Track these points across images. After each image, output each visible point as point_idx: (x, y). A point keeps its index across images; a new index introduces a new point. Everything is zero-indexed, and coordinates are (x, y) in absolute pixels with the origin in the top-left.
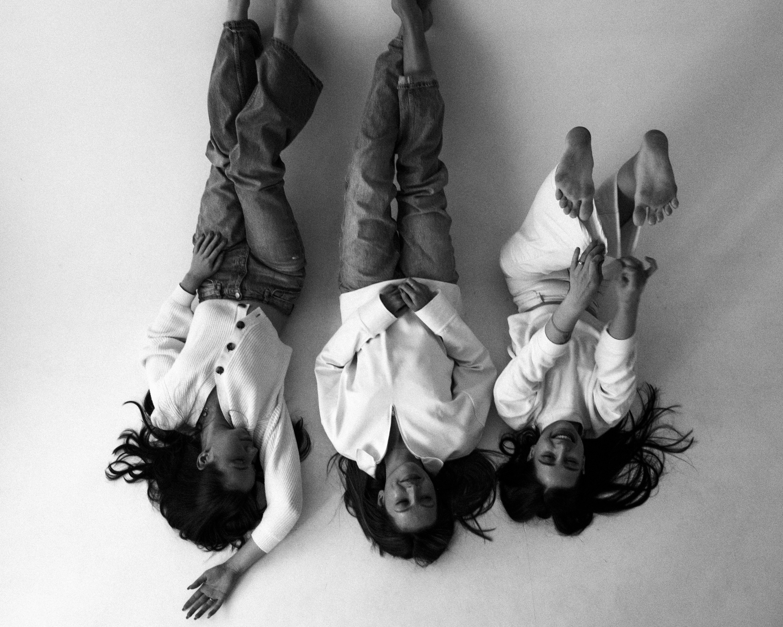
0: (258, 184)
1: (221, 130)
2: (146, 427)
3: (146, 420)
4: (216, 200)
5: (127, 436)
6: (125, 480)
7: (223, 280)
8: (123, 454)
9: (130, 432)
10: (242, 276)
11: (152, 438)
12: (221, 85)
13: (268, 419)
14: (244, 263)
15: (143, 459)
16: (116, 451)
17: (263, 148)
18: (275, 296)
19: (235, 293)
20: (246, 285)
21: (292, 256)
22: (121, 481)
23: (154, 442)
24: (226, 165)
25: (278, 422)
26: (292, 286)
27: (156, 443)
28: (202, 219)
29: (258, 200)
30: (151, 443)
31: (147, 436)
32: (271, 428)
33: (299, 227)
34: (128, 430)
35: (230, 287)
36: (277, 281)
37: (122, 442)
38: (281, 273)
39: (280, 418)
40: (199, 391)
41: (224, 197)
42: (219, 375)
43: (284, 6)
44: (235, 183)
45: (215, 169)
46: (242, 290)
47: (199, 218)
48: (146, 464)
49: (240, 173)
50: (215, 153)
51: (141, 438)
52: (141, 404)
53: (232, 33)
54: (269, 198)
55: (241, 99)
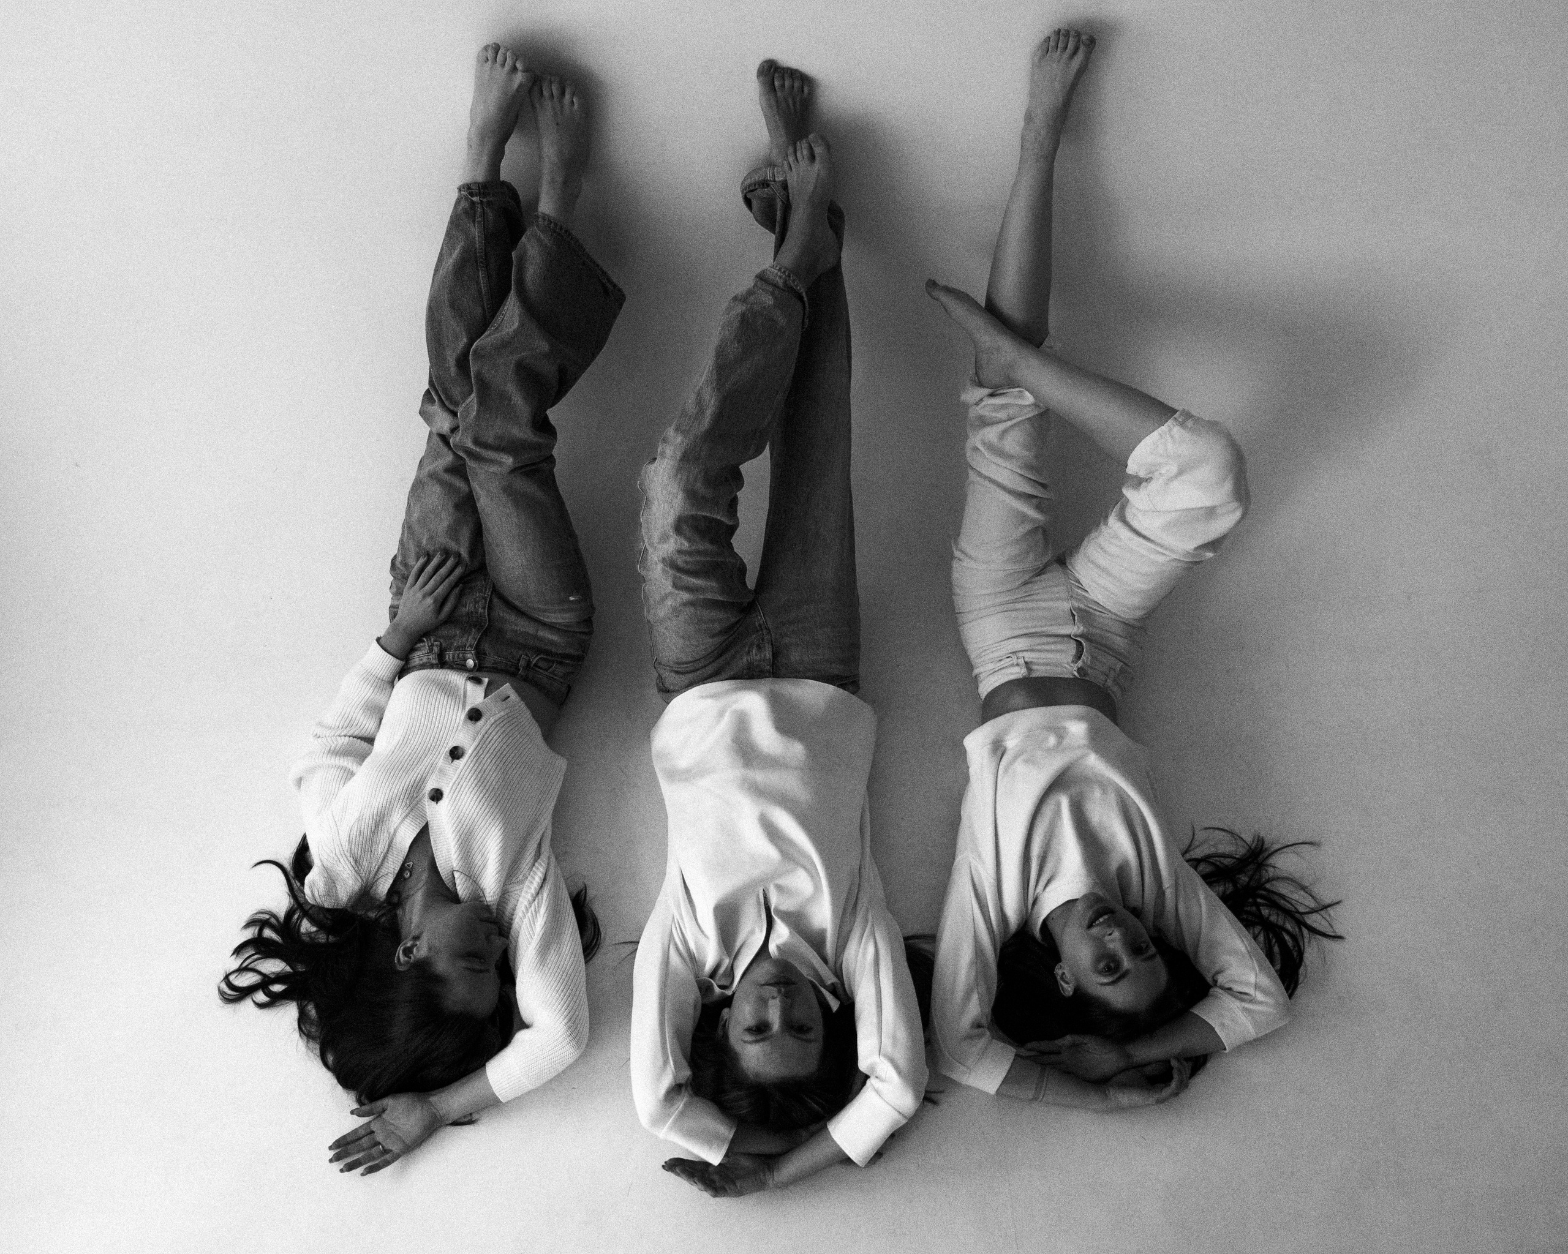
0: (508, 460)
1: (448, 369)
2: (296, 906)
3: (295, 892)
4: (435, 494)
5: (259, 922)
6: (254, 1001)
7: (445, 637)
8: (253, 955)
9: (267, 917)
10: (479, 629)
11: (306, 926)
12: (451, 292)
13: (522, 882)
14: (484, 608)
15: (288, 964)
16: (238, 951)
17: (518, 399)
18: (540, 668)
19: (465, 660)
20: (486, 647)
21: (570, 596)
22: (247, 1005)
23: (309, 934)
24: (454, 430)
25: (541, 887)
26: (568, 651)
27: (313, 935)
28: (410, 528)
29: (508, 490)
30: (303, 934)
31: (297, 922)
32: (529, 897)
33: (581, 543)
34: (262, 913)
35: (458, 648)
36: (541, 639)
37: (250, 934)
38: (551, 627)
39: (545, 880)
40: (395, 832)
41: (448, 487)
42: (434, 803)
43: (555, 159)
44: (467, 459)
45: (436, 439)
46: (479, 655)
47: (403, 527)
48: (295, 973)
49: (476, 442)
50: (436, 408)
51: (286, 926)
52: (287, 865)
53: (473, 203)
54: (528, 487)
55: (484, 314)
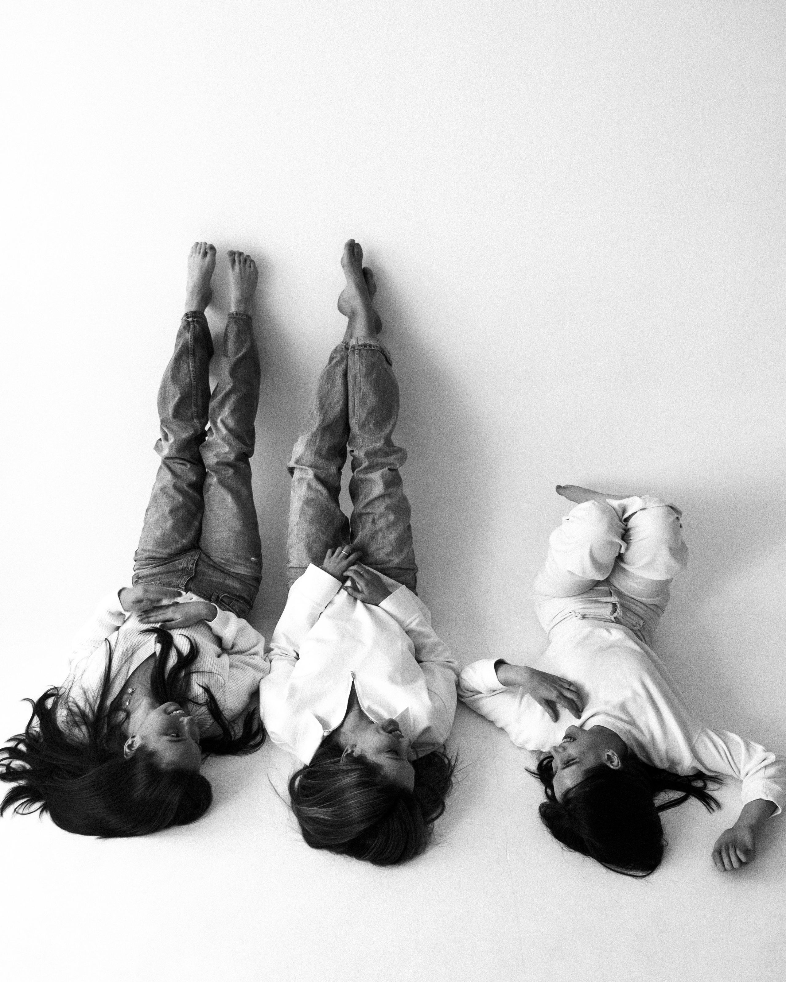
10: (189, 576)
14: (193, 564)
20: (192, 586)
26: (243, 595)
36: (227, 585)
38: (235, 577)
53: (189, 322)
